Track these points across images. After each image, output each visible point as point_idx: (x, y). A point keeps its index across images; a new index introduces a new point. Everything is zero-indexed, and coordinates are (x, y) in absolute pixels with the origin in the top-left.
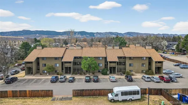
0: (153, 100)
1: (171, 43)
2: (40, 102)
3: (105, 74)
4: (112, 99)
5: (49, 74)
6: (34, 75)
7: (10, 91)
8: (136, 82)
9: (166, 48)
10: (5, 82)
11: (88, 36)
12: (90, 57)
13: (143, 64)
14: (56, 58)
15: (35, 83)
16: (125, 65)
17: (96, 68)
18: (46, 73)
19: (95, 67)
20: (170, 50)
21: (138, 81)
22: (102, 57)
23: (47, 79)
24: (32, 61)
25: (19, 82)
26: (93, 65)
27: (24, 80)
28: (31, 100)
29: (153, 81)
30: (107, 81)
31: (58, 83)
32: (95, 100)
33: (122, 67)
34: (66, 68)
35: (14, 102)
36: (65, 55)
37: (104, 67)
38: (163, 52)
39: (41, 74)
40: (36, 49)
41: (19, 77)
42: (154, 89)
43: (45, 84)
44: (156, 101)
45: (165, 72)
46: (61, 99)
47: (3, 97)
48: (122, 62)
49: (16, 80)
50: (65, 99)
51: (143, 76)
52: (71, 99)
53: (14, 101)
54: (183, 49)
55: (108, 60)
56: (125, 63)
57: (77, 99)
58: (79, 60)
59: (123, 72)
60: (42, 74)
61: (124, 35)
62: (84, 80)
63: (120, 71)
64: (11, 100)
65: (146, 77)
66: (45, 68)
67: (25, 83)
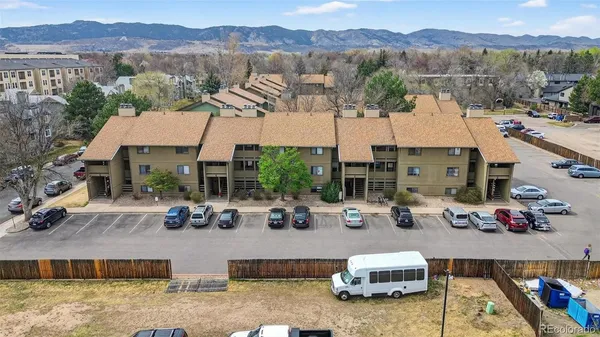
0: (464, 297)
1: (561, 77)
2: (135, 297)
3: (330, 199)
4: (342, 293)
5: (161, 198)
6: (115, 199)
7: (45, 261)
8: (422, 228)
9: (542, 96)
10: (31, 224)
11: (291, 42)
12: (285, 148)
13: (450, 170)
14: (180, 150)
15: (121, 230)
16: (394, 169)
17: (303, 182)
18: (153, 195)
19: (301, 179)
20: (552, 104)
21: (429, 226)
22: (323, 148)
23: (156, 214)
24: (107, 158)
25: (72, 222)
26: (295, 175)
27: (87, 217)
28: (110, 289)
29: (476, 226)
30: (337, 225)
31: (188, 228)
32: (293, 293)
33: (385, 176)
34: (213, 181)
35: (59, 293)
36: (209, 137)
37: (328, 177)
38: (528, 109)
39: (136, 198)
40: (117, 114)
41: (69, 206)
42: (472, 260)
43: (148, 232)
44: (472, 298)
45: (518, 192)
46: (195, 286)
47: (29, 278)
48: (386, 161)
49: (63, 217)
50: (206, 286)
51: (447, 210)
52: (222, 287)
53: (58, 290)
54: (594, 103)
55: (343, 157)
56: (395, 164)
57: (242, 287)
58: (252, 153)
59: (387, 191)
60: (140, 195)
61: (409, 39)
62: (266, 222)
63: (379, 189)
64: (51, 289)
65: (456, 214)
66: (146, 179)
67: (91, 227)
